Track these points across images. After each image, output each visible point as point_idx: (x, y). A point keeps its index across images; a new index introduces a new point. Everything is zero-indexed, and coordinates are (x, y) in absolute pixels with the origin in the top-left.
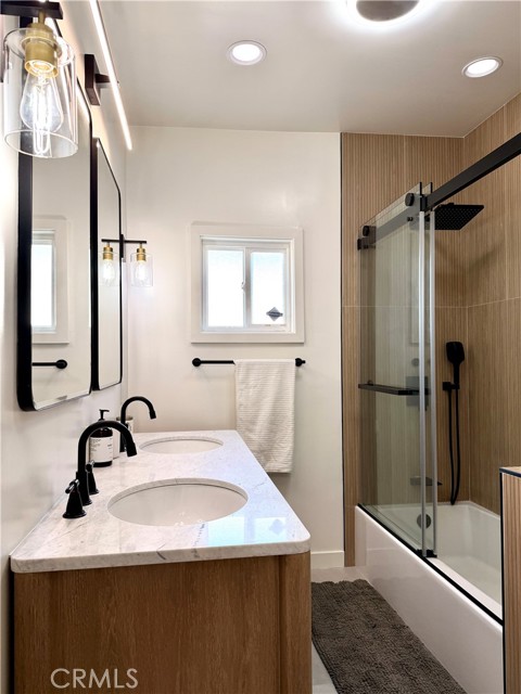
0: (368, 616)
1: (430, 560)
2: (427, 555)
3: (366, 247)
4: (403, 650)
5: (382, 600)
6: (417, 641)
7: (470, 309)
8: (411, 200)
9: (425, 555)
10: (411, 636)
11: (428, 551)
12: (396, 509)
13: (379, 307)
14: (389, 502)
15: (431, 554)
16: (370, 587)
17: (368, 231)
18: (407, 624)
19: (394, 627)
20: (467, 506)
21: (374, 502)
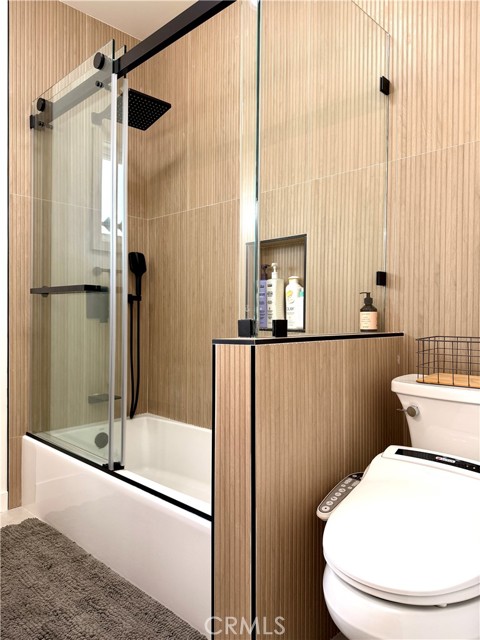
0: (42, 557)
1: (119, 472)
2: (113, 469)
3: (41, 124)
4: (88, 583)
5: (57, 534)
6: (103, 567)
7: (152, 222)
8: (100, 62)
9: (111, 468)
10: (95, 564)
11: (115, 464)
12: (72, 432)
13: (56, 203)
14: (64, 425)
15: (118, 466)
16: (42, 525)
17: (43, 105)
18: (88, 552)
19: (75, 560)
20: (145, 418)
21: (47, 428)
